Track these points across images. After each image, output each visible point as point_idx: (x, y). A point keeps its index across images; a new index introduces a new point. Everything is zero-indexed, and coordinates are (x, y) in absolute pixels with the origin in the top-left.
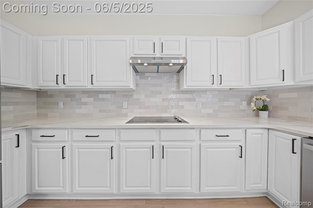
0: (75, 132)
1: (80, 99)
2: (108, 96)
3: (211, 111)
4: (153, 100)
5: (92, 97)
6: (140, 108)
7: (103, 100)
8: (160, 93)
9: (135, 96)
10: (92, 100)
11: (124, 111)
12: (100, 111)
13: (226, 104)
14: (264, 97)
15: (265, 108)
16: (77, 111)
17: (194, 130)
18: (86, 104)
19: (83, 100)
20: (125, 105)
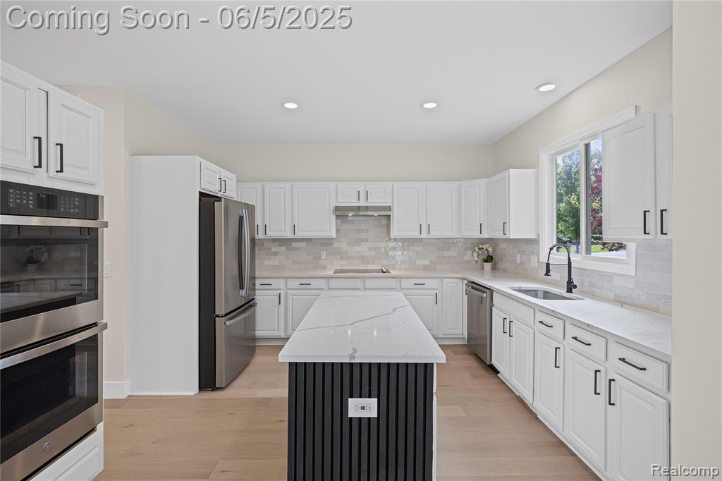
0: (290, 281)
1: (270, 249)
2: (304, 244)
3: (427, 262)
4: (357, 249)
5: (284, 246)
6: (342, 259)
7: (297, 249)
8: (366, 240)
9: (335, 245)
10: (284, 249)
11: (322, 263)
12: (294, 262)
13: (446, 254)
14: (485, 247)
15: (489, 259)
16: (267, 263)
17: (395, 280)
18: (276, 254)
19: (273, 249)
20: (324, 255)
